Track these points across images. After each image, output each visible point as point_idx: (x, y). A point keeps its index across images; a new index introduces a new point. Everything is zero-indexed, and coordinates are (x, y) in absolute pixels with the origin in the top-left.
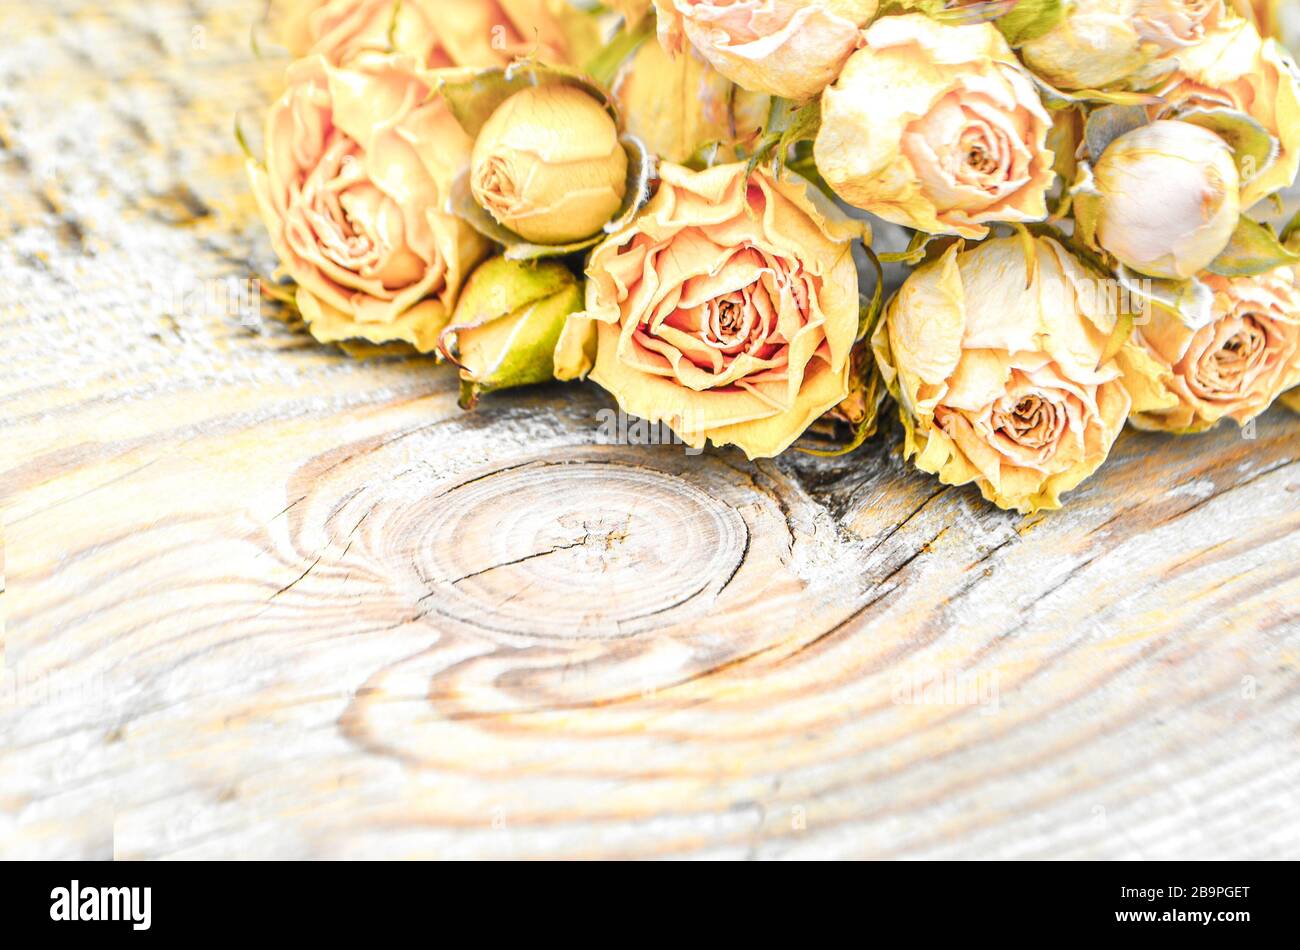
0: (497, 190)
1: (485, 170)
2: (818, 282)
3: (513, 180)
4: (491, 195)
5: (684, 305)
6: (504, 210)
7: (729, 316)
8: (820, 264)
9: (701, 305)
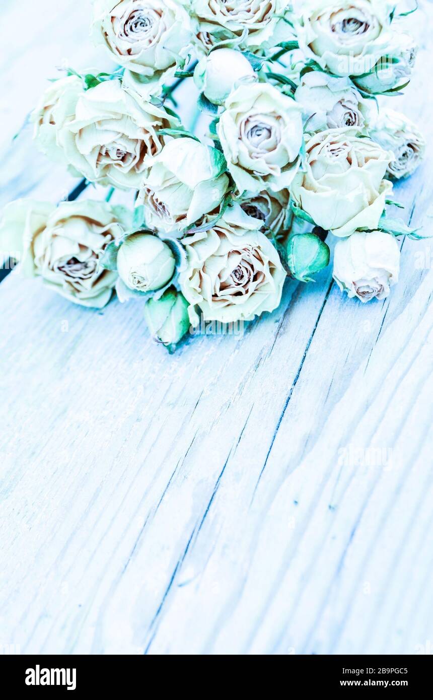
0: (139, 282)
1: (132, 278)
2: (259, 247)
3: (143, 277)
4: (139, 285)
5: (222, 281)
6: (145, 287)
7: (237, 274)
8: (256, 242)
9: (228, 278)
